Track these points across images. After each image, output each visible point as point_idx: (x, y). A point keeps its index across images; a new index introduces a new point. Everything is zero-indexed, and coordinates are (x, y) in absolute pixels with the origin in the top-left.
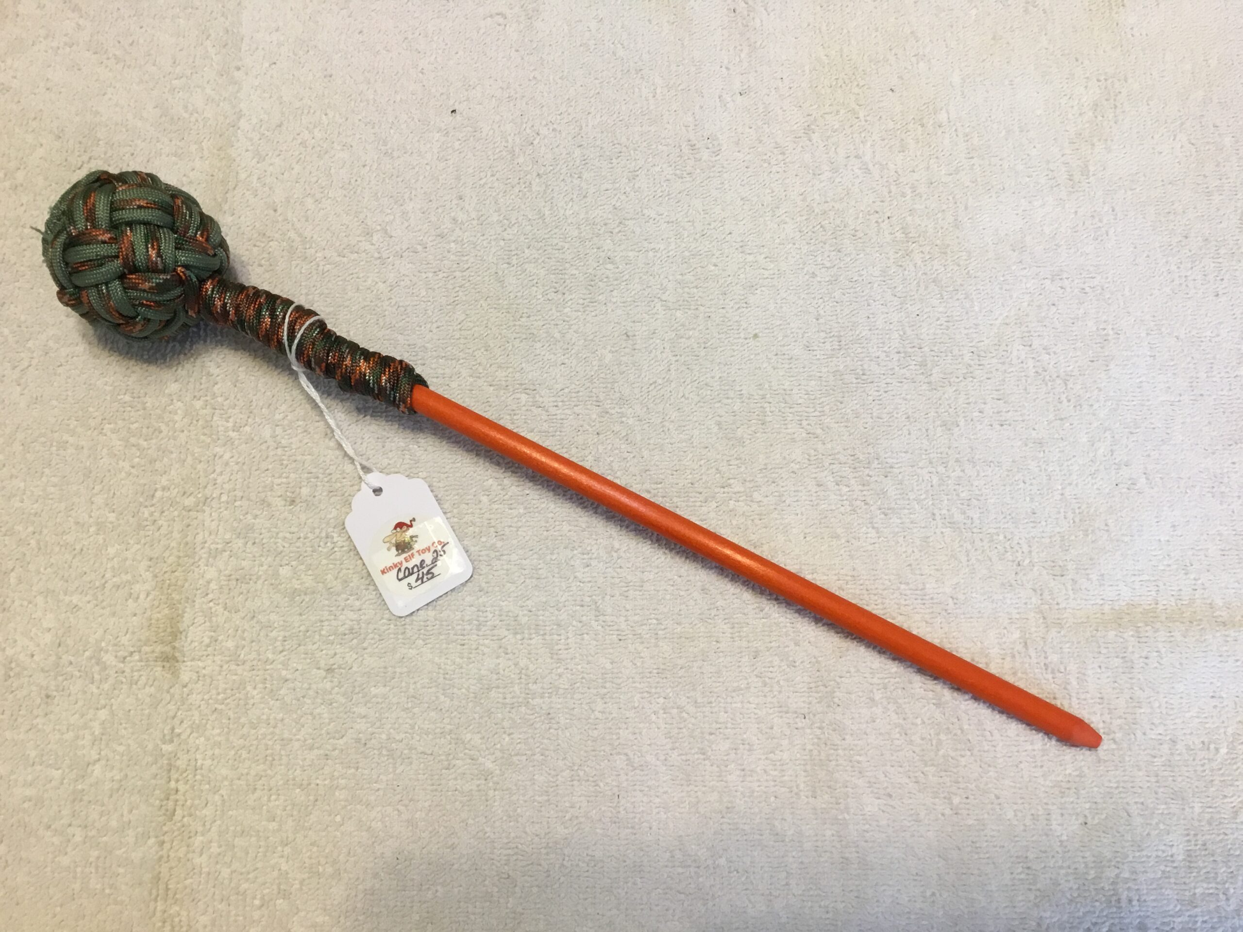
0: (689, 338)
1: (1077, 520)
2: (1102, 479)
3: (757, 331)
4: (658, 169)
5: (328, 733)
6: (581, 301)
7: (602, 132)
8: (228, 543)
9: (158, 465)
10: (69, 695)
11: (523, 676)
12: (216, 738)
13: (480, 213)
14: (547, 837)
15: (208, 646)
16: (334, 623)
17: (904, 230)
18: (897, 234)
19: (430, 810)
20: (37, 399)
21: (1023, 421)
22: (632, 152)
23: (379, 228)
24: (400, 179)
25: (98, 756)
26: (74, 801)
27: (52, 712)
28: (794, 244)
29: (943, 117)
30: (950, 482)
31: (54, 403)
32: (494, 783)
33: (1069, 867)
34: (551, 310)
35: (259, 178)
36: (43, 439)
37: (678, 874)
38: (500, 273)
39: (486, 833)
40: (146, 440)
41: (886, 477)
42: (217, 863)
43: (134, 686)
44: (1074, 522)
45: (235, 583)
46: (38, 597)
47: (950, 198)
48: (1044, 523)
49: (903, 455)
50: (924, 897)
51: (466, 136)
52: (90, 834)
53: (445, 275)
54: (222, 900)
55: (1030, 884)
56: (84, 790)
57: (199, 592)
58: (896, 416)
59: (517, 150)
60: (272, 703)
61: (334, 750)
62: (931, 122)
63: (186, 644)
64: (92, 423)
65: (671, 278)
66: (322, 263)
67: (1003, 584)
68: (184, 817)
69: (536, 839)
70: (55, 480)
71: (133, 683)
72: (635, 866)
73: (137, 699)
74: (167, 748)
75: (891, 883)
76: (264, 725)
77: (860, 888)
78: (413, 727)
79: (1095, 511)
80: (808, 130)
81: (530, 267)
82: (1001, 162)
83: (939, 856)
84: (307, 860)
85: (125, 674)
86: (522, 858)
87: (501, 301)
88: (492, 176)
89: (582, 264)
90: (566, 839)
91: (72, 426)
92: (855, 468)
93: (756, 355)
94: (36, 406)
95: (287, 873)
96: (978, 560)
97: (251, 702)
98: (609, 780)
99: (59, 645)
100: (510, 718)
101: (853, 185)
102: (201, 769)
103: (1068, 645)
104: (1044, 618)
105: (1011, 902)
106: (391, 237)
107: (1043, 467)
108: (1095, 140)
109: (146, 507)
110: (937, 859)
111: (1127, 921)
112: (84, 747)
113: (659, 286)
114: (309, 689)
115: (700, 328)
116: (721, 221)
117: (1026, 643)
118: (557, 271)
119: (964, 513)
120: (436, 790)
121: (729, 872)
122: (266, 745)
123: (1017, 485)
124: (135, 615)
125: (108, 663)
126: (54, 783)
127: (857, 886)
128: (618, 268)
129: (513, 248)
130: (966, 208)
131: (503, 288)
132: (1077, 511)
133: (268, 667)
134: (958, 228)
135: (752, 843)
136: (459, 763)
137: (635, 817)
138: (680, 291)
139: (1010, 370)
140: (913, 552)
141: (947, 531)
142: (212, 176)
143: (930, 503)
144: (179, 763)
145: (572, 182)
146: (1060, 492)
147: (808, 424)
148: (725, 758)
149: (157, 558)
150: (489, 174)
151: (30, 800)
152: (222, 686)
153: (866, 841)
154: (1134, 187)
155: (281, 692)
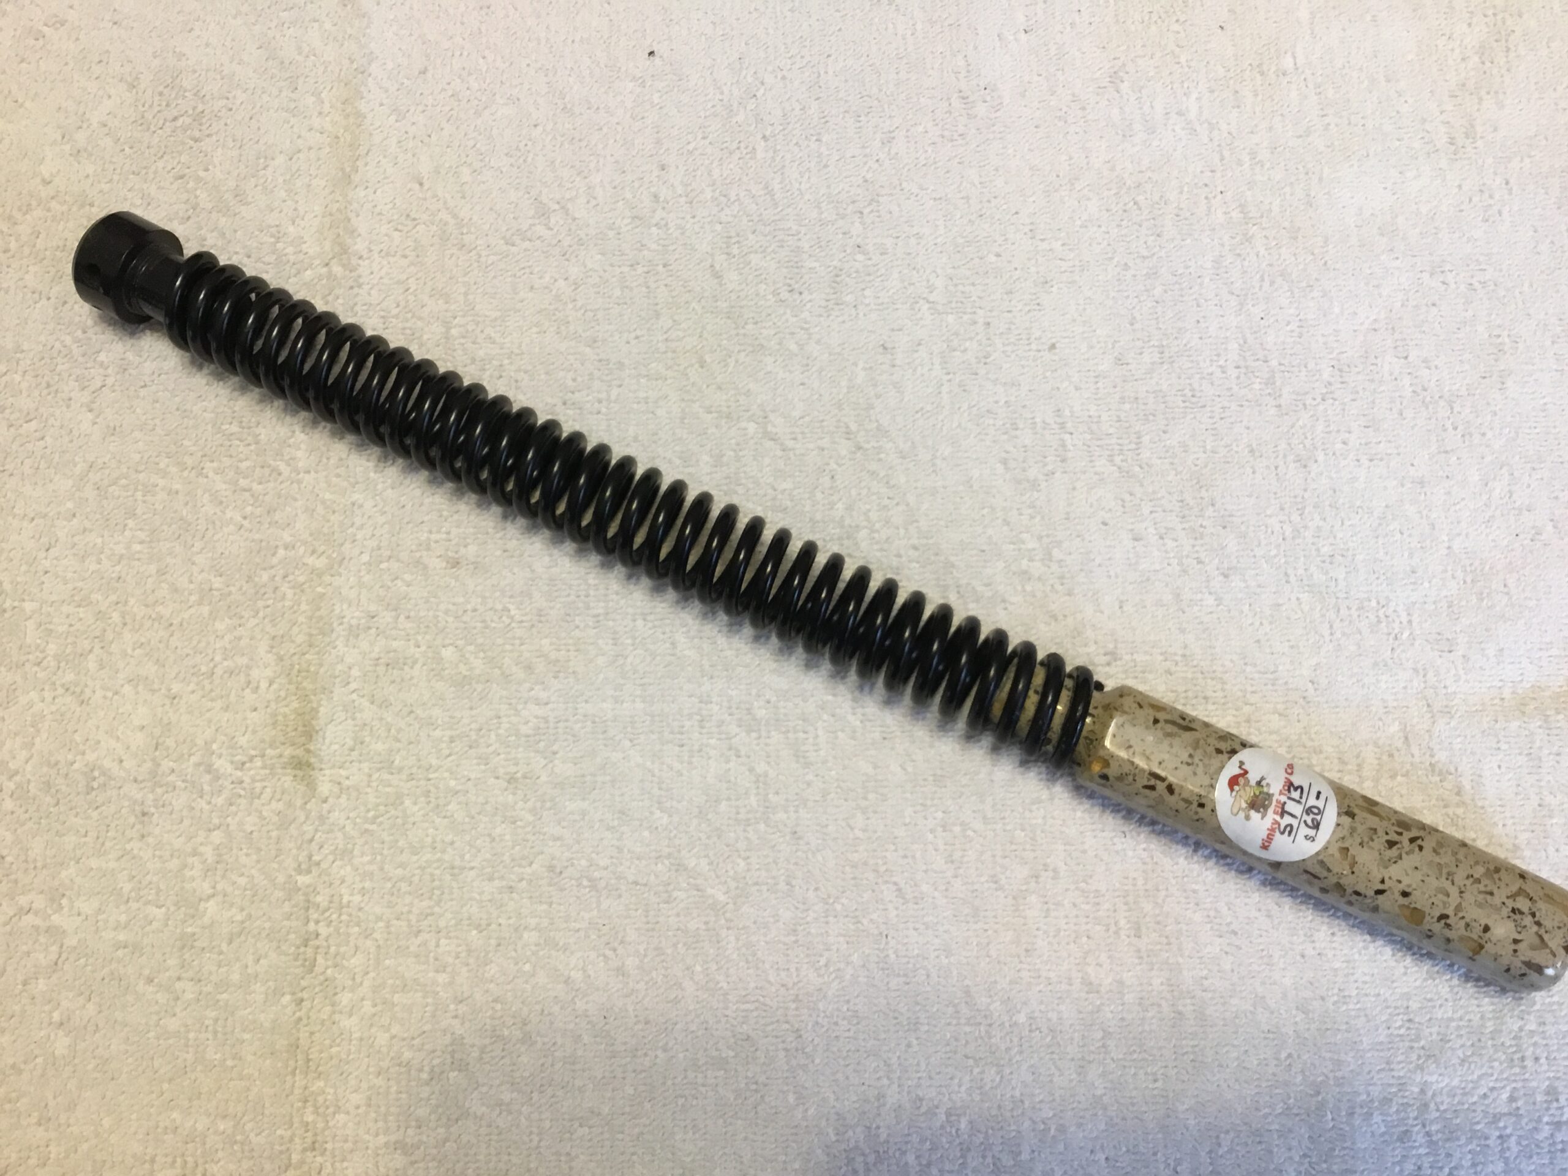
0: (965, 350)
1: (1469, 580)
2: (1499, 528)
3: (1054, 341)
4: (920, 129)
5: (513, 860)
6: (824, 303)
7: (846, 81)
8: (373, 617)
9: (277, 516)
10: (171, 813)
11: (761, 785)
12: (367, 868)
13: (690, 188)
14: (796, 988)
15: (352, 750)
16: (514, 719)
17: (1242, 208)
18: (1234, 214)
19: (645, 956)
20: (115, 429)
21: (1399, 454)
22: (886, 106)
23: (557, 207)
24: (584, 144)
25: (211, 891)
26: (183, 947)
27: (149, 834)
28: (1100, 226)
29: (1288, 62)
30: (1306, 534)
31: (137, 434)
32: (727, 920)
33: (1461, 1019)
34: (785, 313)
35: (399, 142)
36: (123, 482)
37: (965, 1033)
38: (717, 267)
39: (718, 983)
40: (260, 483)
41: (1224, 527)
42: (371, 1025)
43: (256, 801)
44: (1465, 582)
45: (384, 668)
46: (126, 687)
47: (1301, 169)
48: (1426, 585)
49: (1247, 499)
50: (1277, 1059)
51: (668, 86)
52: (205, 989)
53: (645, 269)
54: (379, 1073)
55: (1411, 1041)
56: (194, 934)
57: (338, 680)
58: (1235, 449)
59: (735, 105)
60: (438, 821)
61: (521, 880)
62: (1273, 69)
63: (324, 748)
64: (189, 461)
65: (939, 271)
66: (484, 253)
67: (1376, 664)
68: (326, 968)
69: (783, 991)
70: (142, 535)
71: (254, 796)
72: (909, 1024)
73: (262, 817)
74: (303, 880)
75: (1235, 1042)
76: (429, 849)
77: (1197, 1049)
78: (620, 850)
79: (1491, 568)
80: (1115, 78)
81: (755, 259)
82: (1363, 122)
83: (1297, 1008)
84: (488, 1021)
85: (244, 785)
86: (764, 1014)
87: (719, 303)
88: (704, 138)
89: (823, 254)
90: (820, 989)
91: (162, 465)
92: (1183, 517)
93: (1052, 371)
94: (112, 438)
95: (463, 1038)
96: (1344, 634)
97: (412, 820)
98: (874, 916)
99: (156, 749)
100: (747, 838)
101: (1175, 150)
102: (348, 907)
103: (1459, 740)
104: (1429, 706)
105: (1388, 1063)
106: (574, 219)
107: (1425, 513)
108: (1483, 93)
109: (265, 569)
110: (1294, 1012)
111: (1534, 1084)
112: (193, 879)
113: (924, 283)
114: (486, 803)
115: (979, 337)
116: (1004, 198)
117: (1406, 738)
118: (790, 264)
119: (1327, 573)
120: (653, 930)
121: (1030, 1031)
122: (432, 875)
123: (1393, 536)
124: (255, 710)
125: (222, 771)
126: (155, 925)
127: (1194, 1046)
128: (870, 259)
129: (733, 234)
130: (1321, 179)
131: (721, 285)
132: (1468, 569)
133: (431, 776)
134: (1311, 206)
135: (1059, 995)
136: (681, 895)
137: (908, 963)
138: (951, 288)
139: (1382, 388)
140: (1261, 624)
141: (1305, 597)
142: (337, 137)
143: (1283, 561)
144: (319, 899)
145: (808, 146)
146: (1446, 545)
147: (1122, 461)
148: (1024, 888)
149: (282, 637)
150: (700, 136)
151: (125, 947)
152: (372, 799)
153: (1204, 991)
154: (1533, 153)
155: (450, 807)
